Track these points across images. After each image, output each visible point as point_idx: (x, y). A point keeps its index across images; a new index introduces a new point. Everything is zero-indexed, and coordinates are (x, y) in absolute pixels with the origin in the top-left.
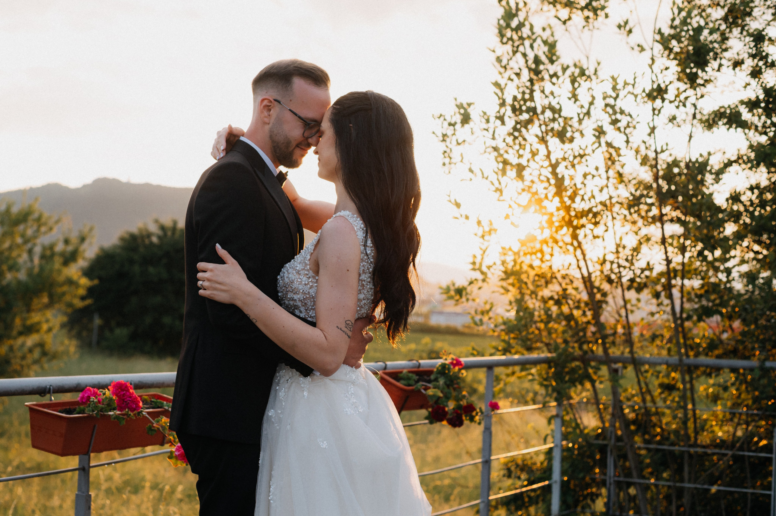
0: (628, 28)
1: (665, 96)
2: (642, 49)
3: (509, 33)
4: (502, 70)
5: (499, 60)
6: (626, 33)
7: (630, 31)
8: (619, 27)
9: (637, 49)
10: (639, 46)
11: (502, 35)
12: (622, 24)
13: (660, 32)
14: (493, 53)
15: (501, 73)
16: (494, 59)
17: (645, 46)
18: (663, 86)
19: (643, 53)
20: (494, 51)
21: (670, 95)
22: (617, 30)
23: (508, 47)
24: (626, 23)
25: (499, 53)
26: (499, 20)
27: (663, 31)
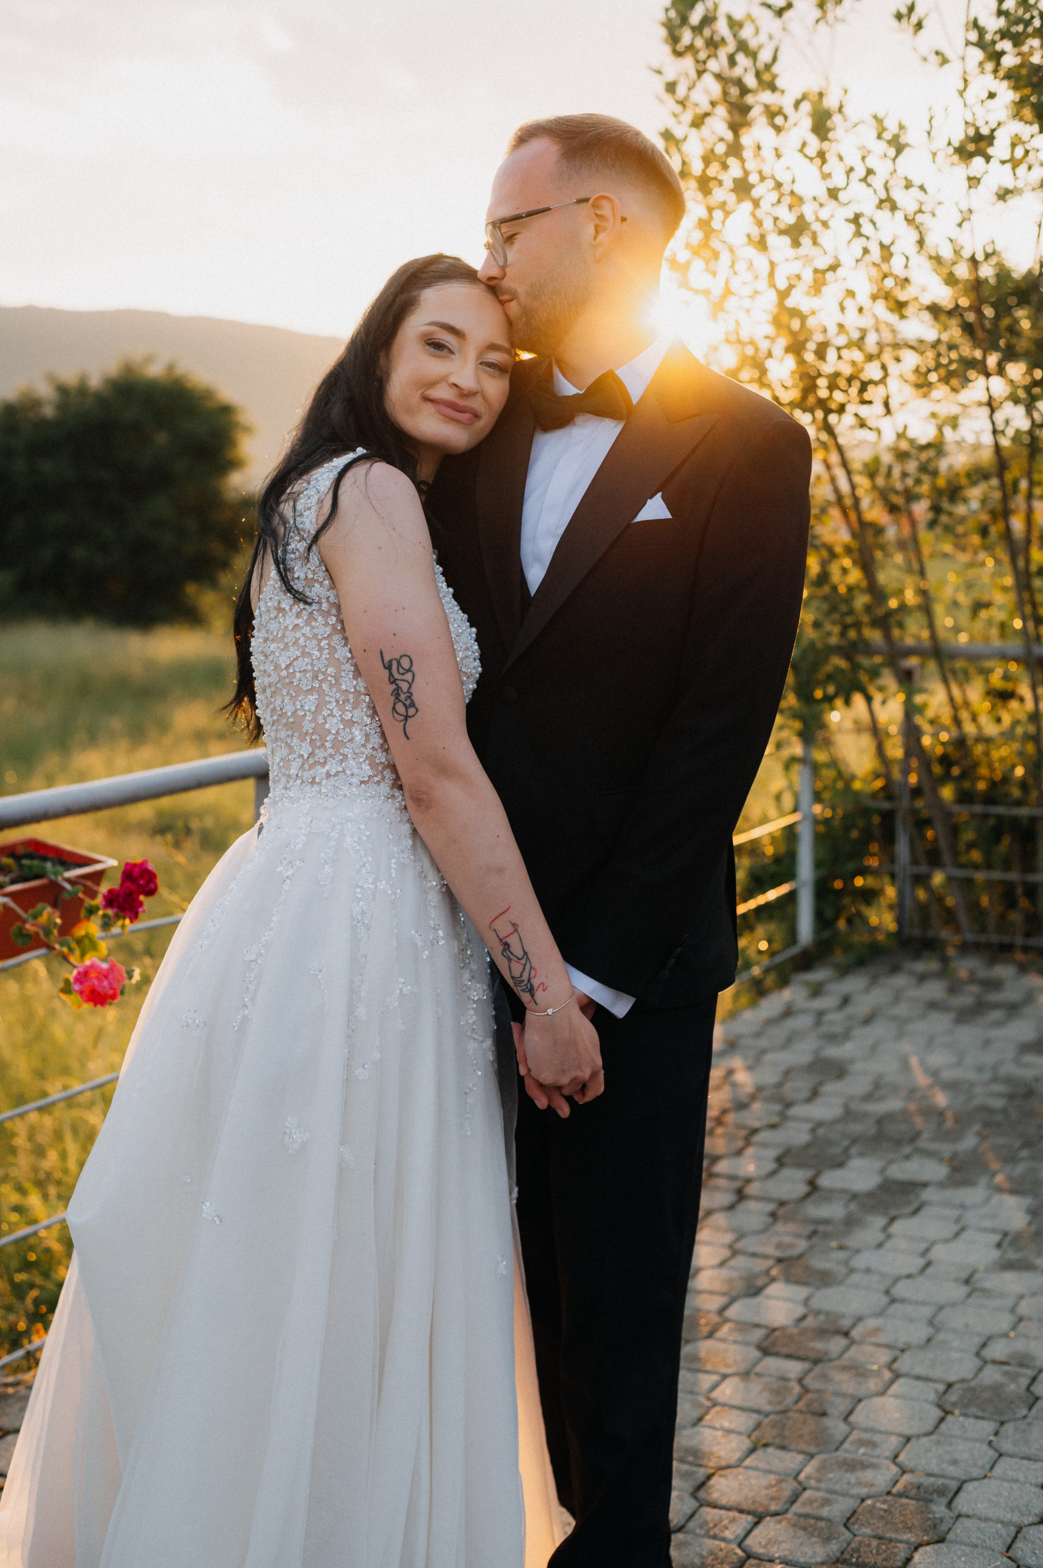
0: (914, 19)
1: (990, 151)
2: (944, 61)
3: (687, 37)
4: (678, 108)
5: (671, 87)
6: (911, 30)
7: (919, 26)
8: (899, 16)
9: (934, 59)
10: (937, 53)
11: (674, 39)
12: (904, 11)
13: (975, 24)
14: (657, 76)
15: (675, 115)
16: (660, 88)
17: (949, 54)
18: (985, 131)
19: (946, 66)
20: (659, 72)
21: (1000, 149)
22: (894, 22)
23: (688, 63)
24: (911, 9)
25: (670, 76)
26: (667, 10)
27: (981, 23)
